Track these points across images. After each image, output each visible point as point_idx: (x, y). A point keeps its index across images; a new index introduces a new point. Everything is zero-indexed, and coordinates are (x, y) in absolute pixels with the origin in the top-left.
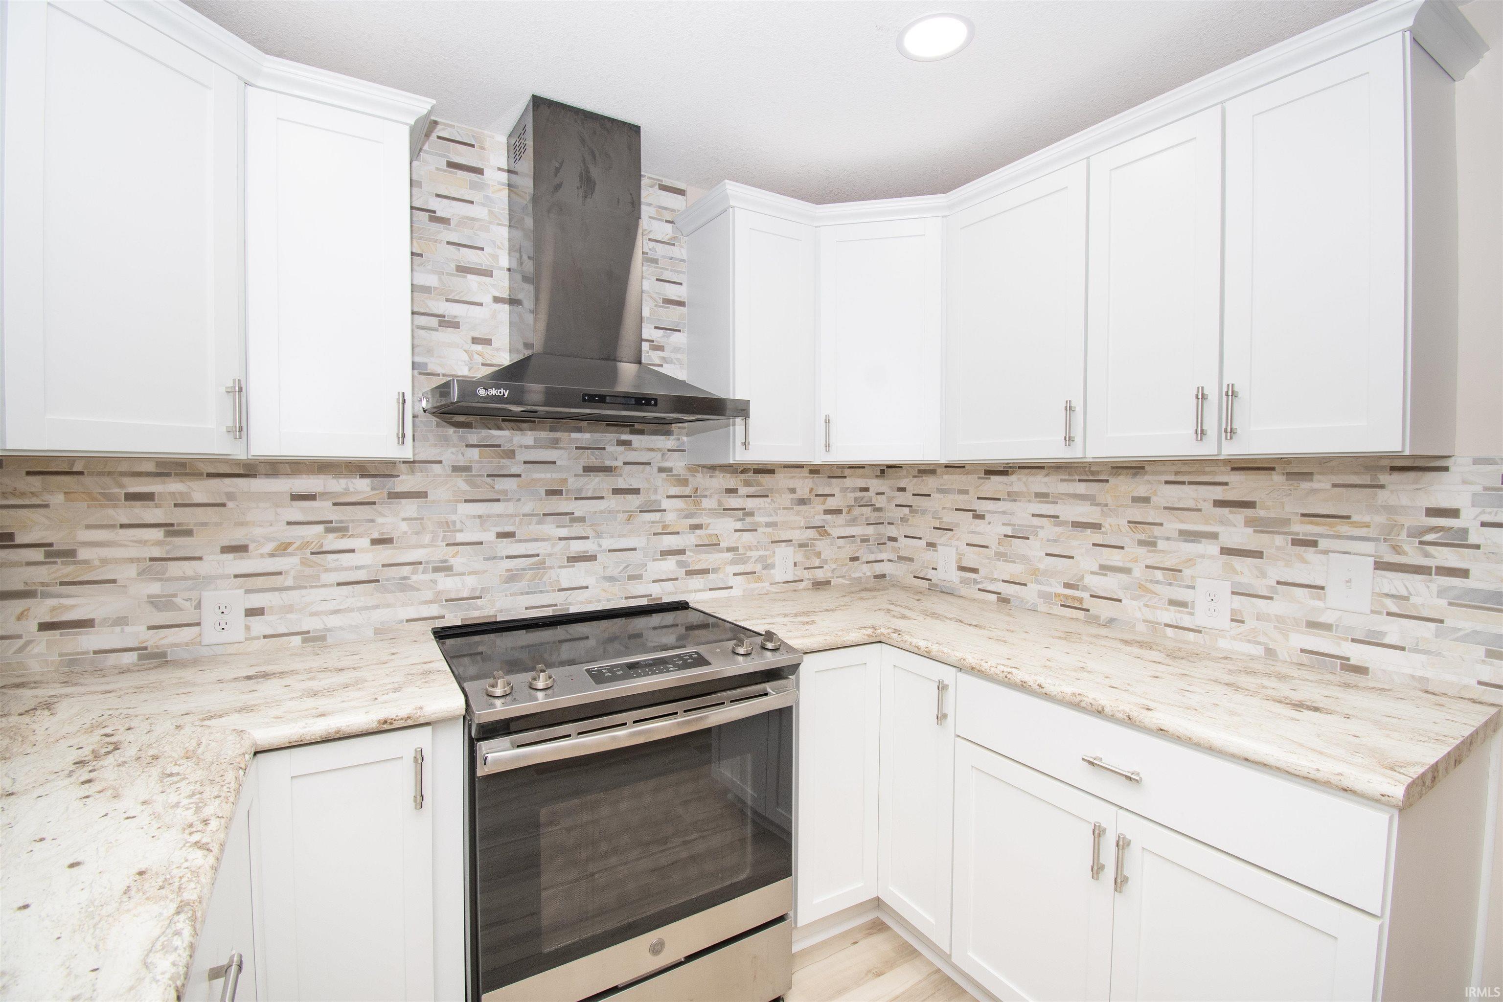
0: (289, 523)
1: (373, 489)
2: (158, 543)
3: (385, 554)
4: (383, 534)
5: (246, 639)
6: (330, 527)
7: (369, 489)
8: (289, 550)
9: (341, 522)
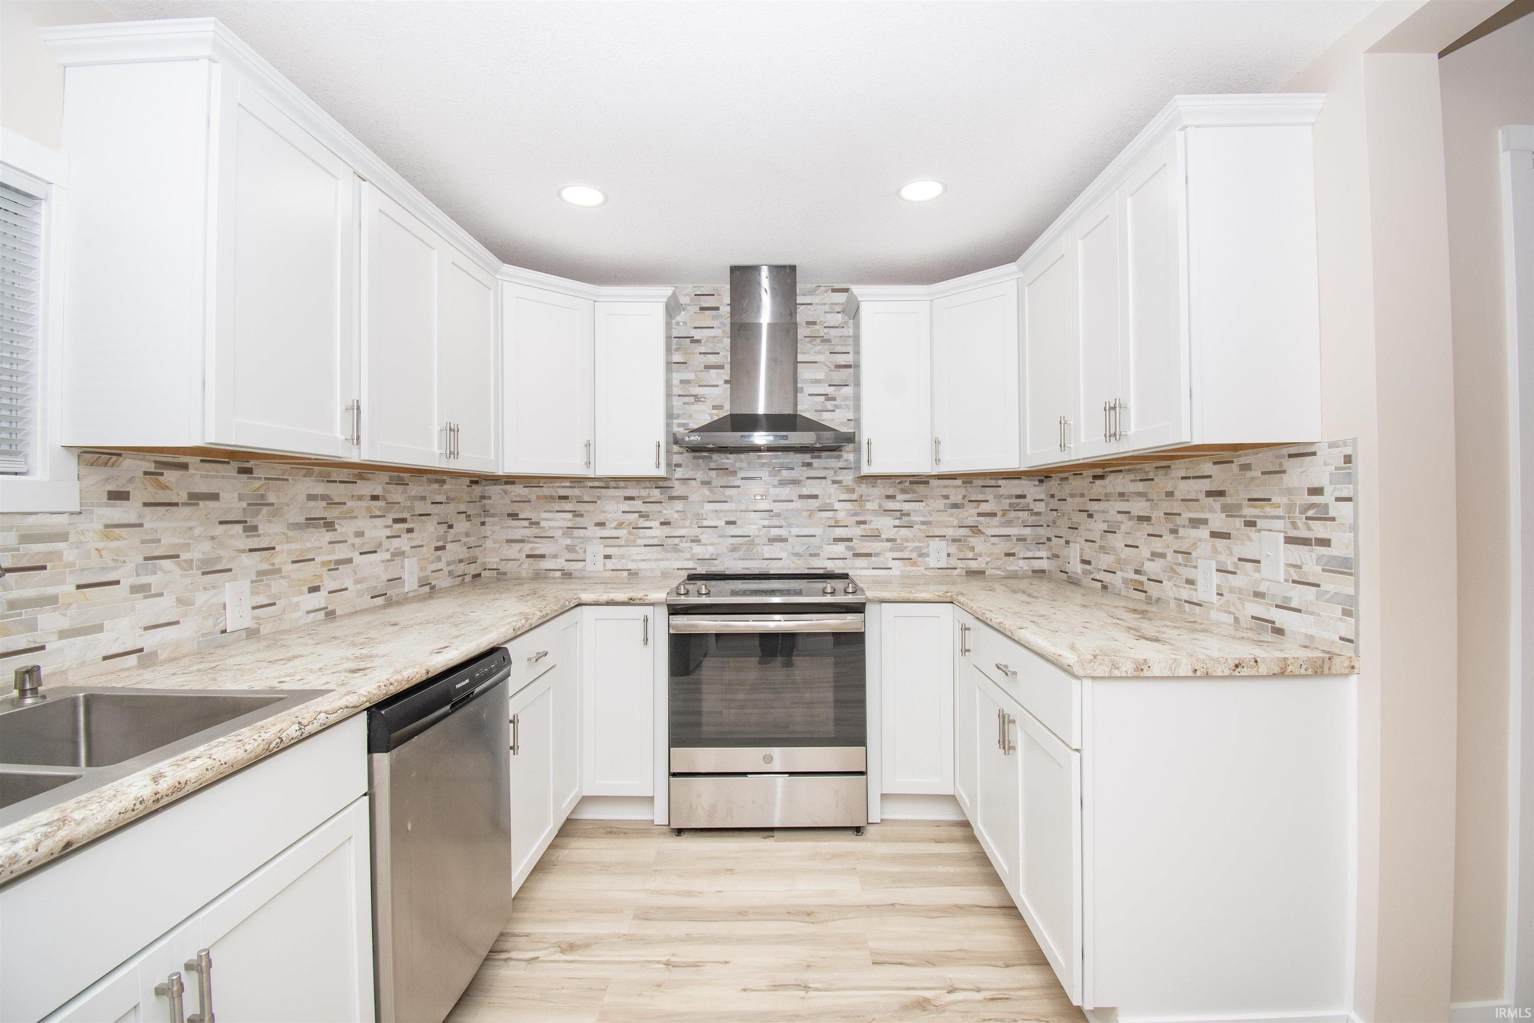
0: (623, 512)
1: (661, 494)
2: (571, 520)
3: (667, 530)
4: (666, 519)
5: (604, 571)
6: (643, 515)
7: (659, 494)
8: (623, 526)
9: (646, 512)
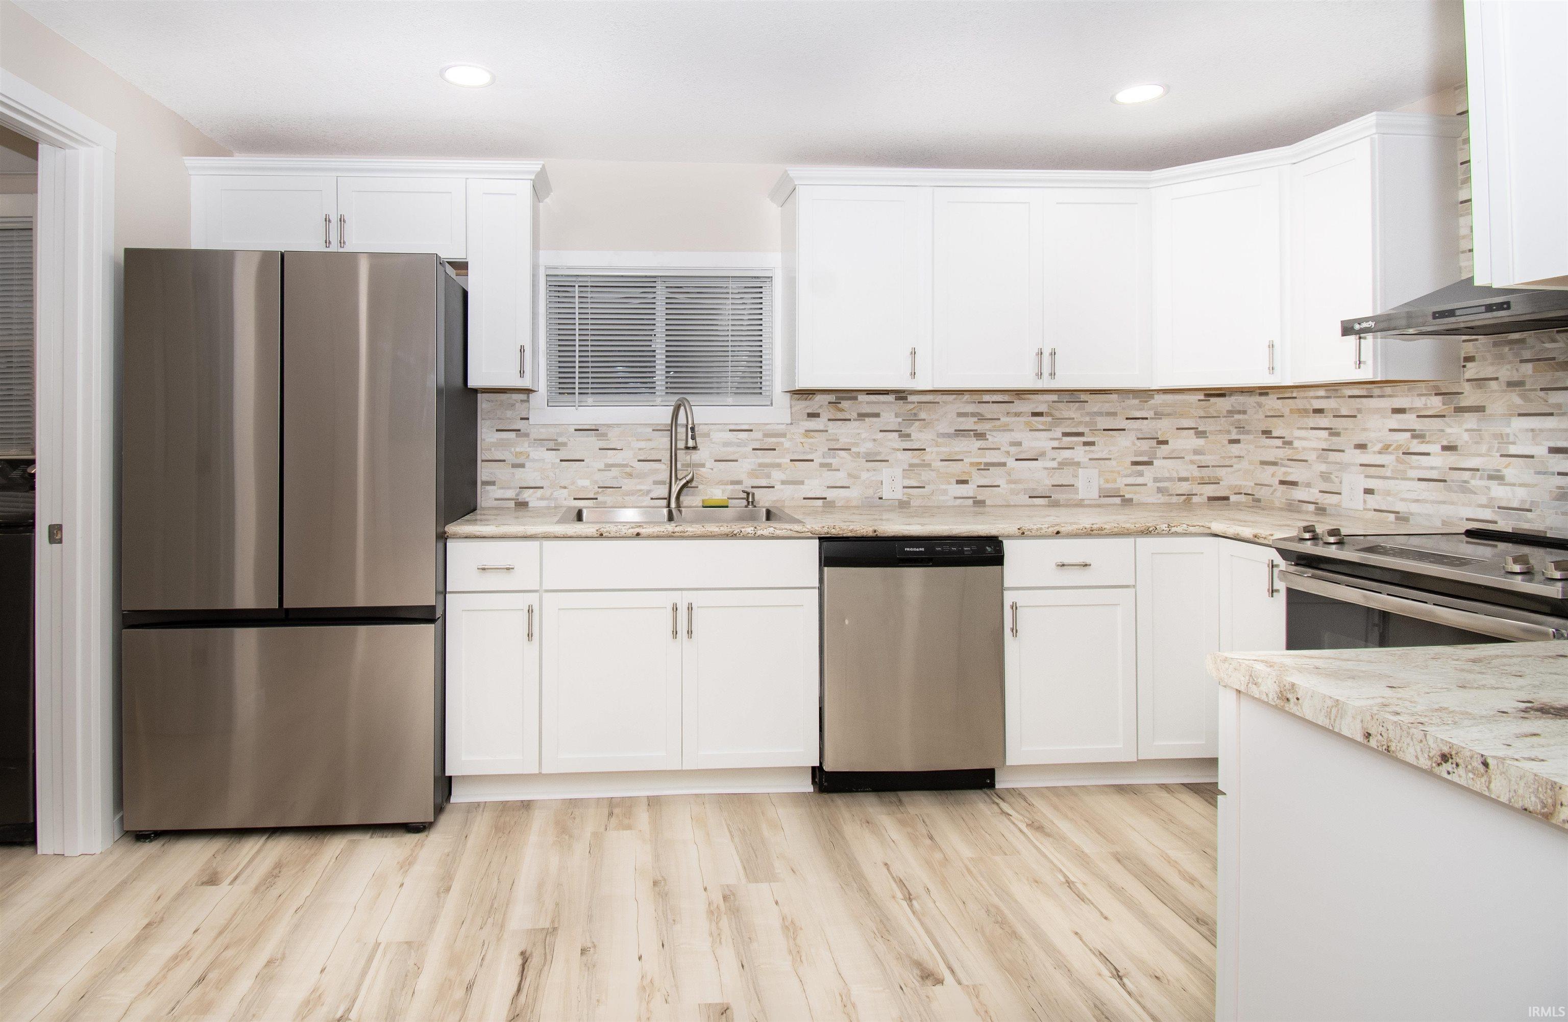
0: (1391, 430)
1: (1444, 404)
2: (1326, 440)
3: (1451, 459)
4: (1449, 442)
5: (1365, 509)
6: (1417, 435)
7: (1440, 405)
8: (1390, 450)
9: (1422, 430)
